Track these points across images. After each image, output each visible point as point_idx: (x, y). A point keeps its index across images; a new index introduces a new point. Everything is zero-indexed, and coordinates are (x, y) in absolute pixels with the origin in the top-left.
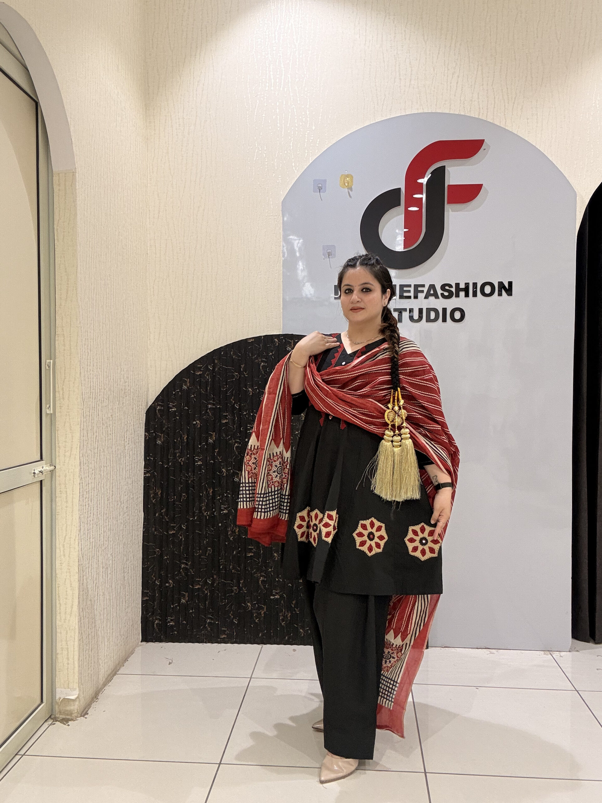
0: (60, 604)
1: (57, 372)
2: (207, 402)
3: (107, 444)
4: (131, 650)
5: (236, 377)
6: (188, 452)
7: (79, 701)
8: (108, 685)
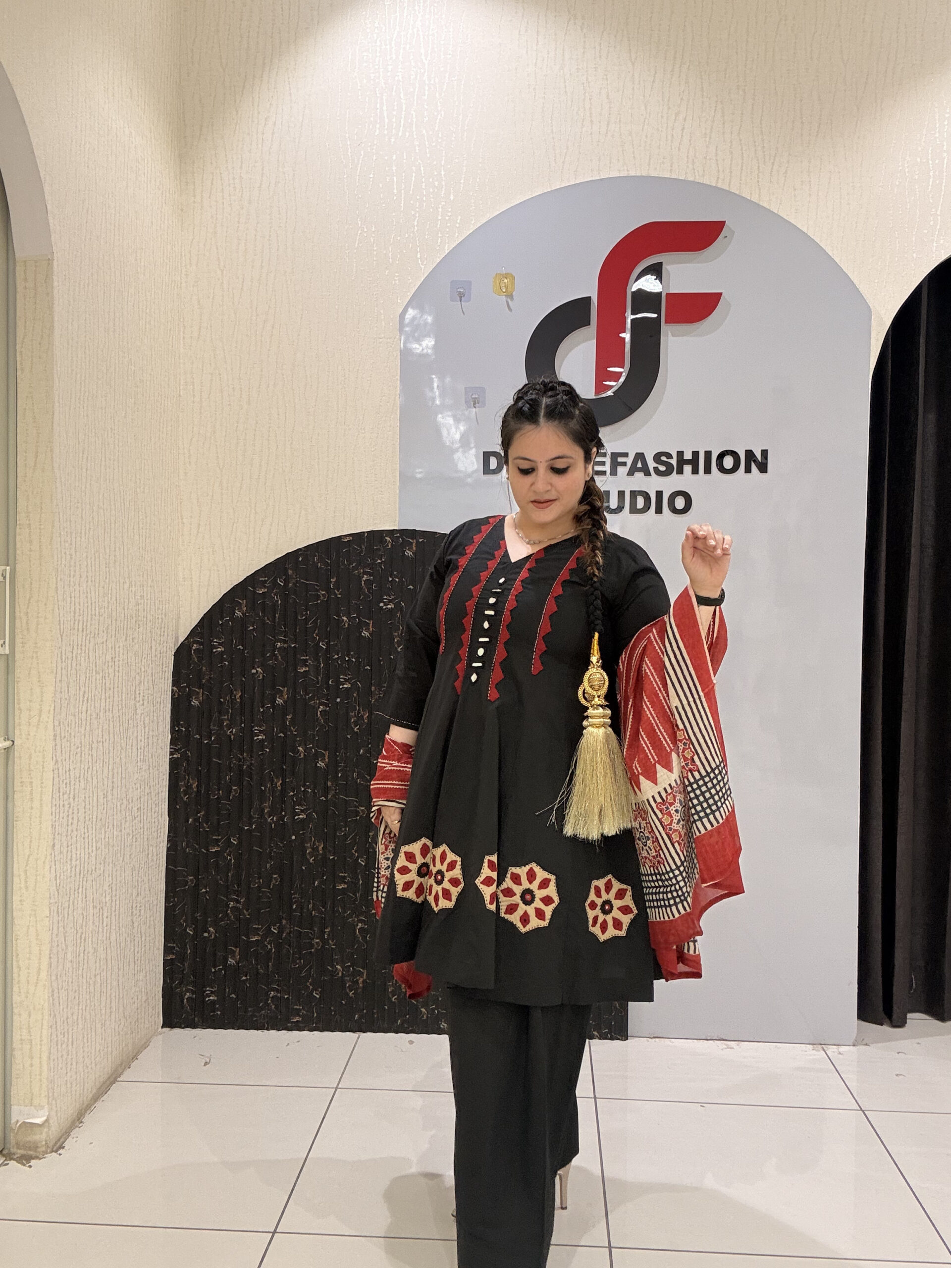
0: (19, 967)
1: (19, 585)
2: (275, 638)
3: (103, 704)
4: (143, 1043)
5: (322, 598)
6: (242, 719)
7: (49, 1127)
8: (102, 1099)
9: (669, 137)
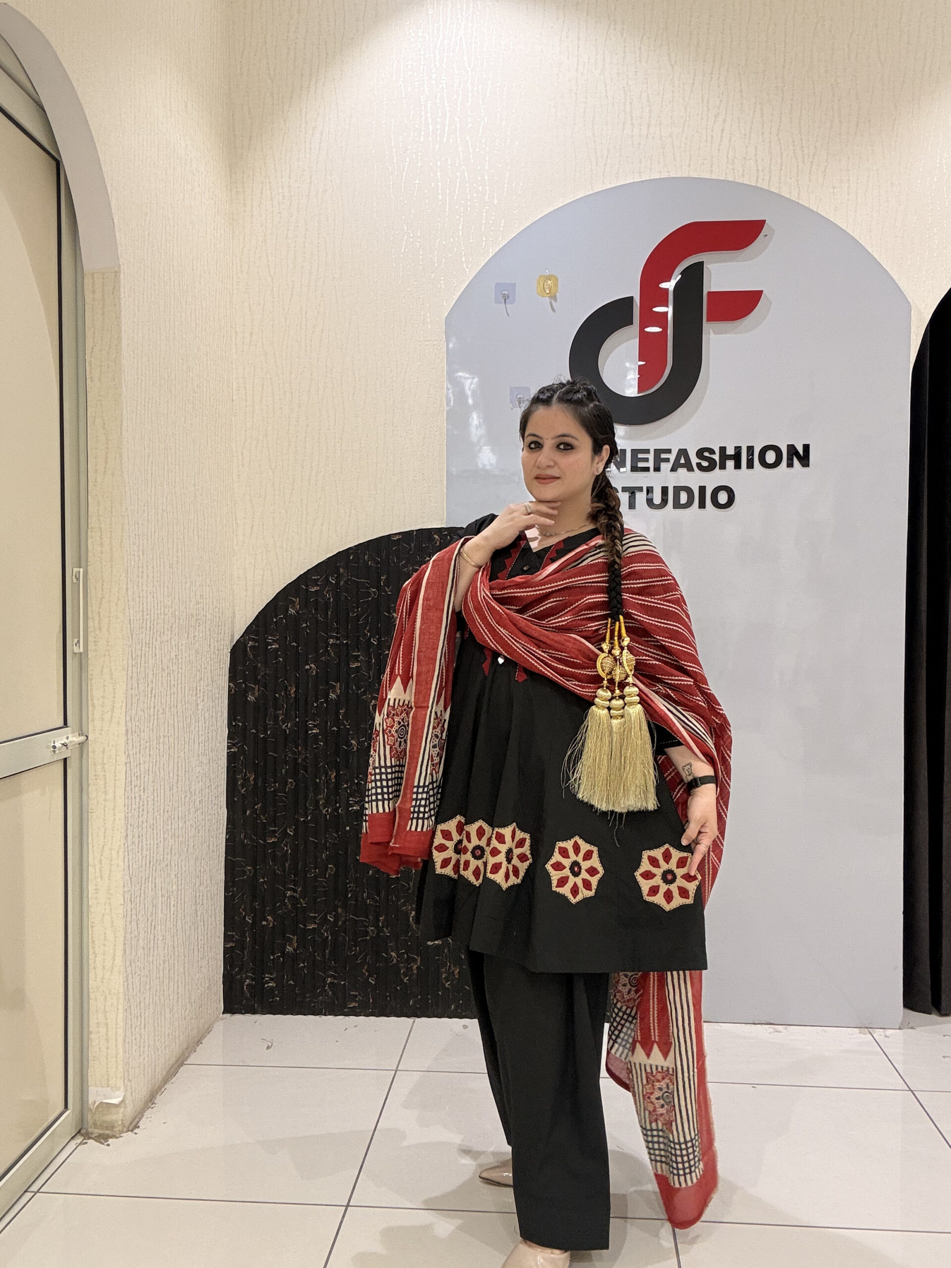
0: (94, 953)
1: (91, 587)
2: (327, 635)
3: (168, 701)
4: (206, 1027)
5: (373, 595)
6: (296, 713)
7: (125, 1107)
8: (171, 1082)
9: (709, 139)
